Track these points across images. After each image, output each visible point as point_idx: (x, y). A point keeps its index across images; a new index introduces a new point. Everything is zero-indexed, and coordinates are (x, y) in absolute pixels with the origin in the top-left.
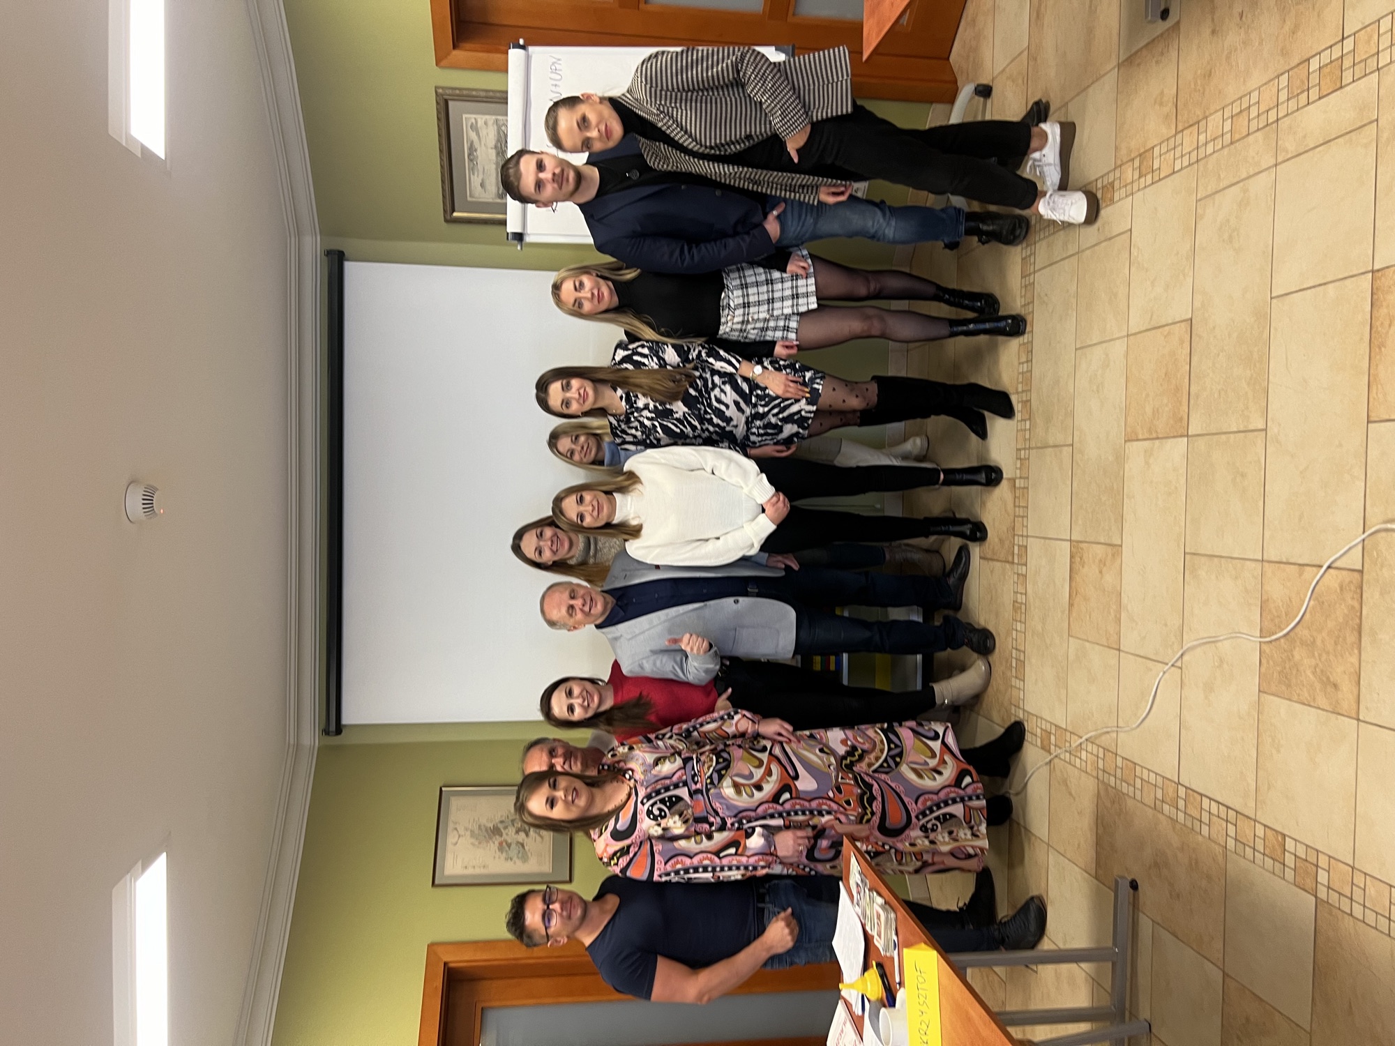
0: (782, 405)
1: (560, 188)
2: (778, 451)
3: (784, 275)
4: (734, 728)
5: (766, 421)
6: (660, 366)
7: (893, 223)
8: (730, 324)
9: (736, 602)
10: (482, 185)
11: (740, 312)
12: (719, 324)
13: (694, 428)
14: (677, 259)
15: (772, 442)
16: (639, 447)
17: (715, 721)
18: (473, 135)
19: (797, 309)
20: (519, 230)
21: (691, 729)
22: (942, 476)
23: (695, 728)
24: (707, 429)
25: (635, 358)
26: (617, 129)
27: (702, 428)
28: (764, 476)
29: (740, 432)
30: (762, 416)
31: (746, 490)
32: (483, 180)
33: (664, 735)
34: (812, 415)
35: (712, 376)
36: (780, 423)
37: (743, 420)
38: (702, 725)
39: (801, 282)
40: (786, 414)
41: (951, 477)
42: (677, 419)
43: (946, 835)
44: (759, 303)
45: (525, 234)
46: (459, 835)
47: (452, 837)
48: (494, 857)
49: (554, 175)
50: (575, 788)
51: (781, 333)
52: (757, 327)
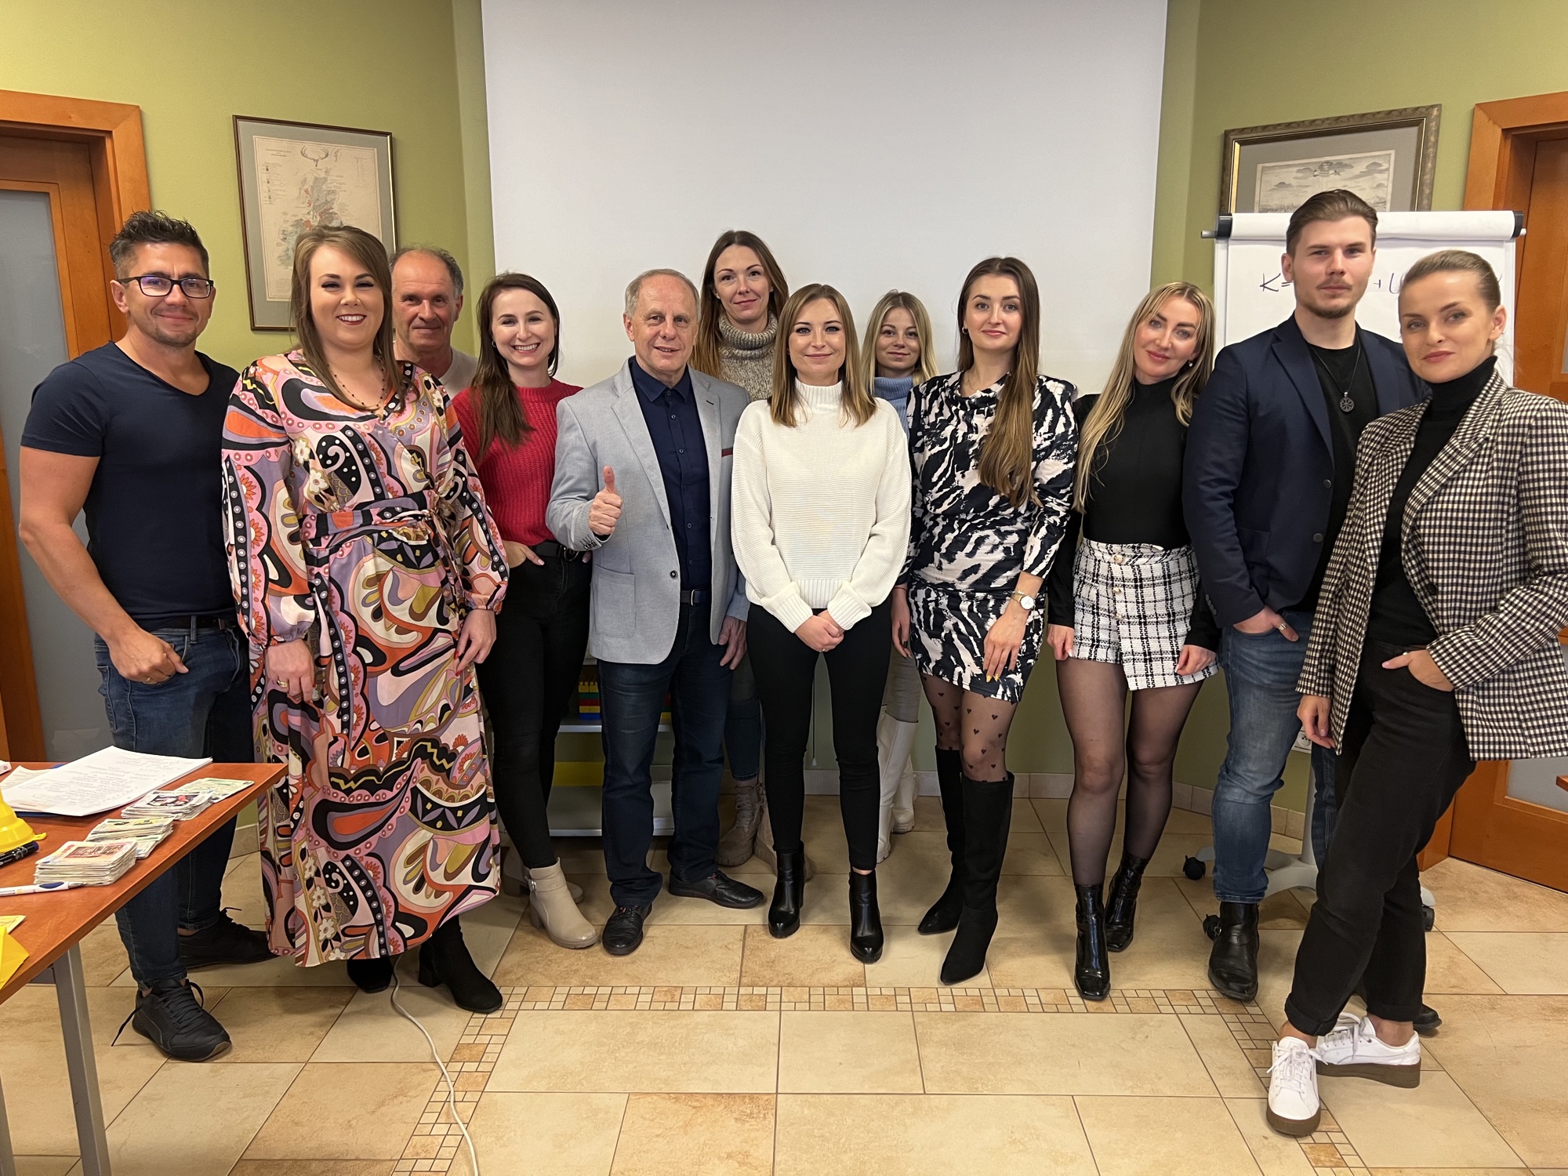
0: (971, 638)
1: (1319, 288)
2: (900, 630)
3: (1181, 641)
4: (478, 571)
5: (948, 613)
6: (1036, 452)
7: (1251, 800)
8: (1107, 557)
9: (673, 575)
10: (1282, 185)
11: (1129, 573)
12: (1109, 540)
13: (938, 503)
14: (1212, 474)
15: (915, 621)
16: (911, 420)
17: (489, 542)
18: (1361, 167)
19: (1128, 661)
20: (1235, 231)
21: (475, 506)
22: (864, 872)
23: (476, 512)
24: (937, 524)
25: (1050, 412)
26: (1444, 371)
27: (938, 516)
28: (869, 613)
29: (931, 573)
30: (954, 607)
31: (847, 586)
32: (1289, 185)
33: (463, 463)
34: (956, 683)
35: (1019, 532)
36: (943, 634)
37: (950, 579)
38: (482, 522)
39: (1169, 665)
40: (957, 642)
41: (865, 885)
42: (953, 476)
43: (323, 901)
44: (1140, 602)
45: (1230, 242)
46: (317, 161)
47: (313, 149)
48: (285, 213)
49: (1342, 273)
50: (365, 316)
51: (1090, 636)
52: (1101, 598)
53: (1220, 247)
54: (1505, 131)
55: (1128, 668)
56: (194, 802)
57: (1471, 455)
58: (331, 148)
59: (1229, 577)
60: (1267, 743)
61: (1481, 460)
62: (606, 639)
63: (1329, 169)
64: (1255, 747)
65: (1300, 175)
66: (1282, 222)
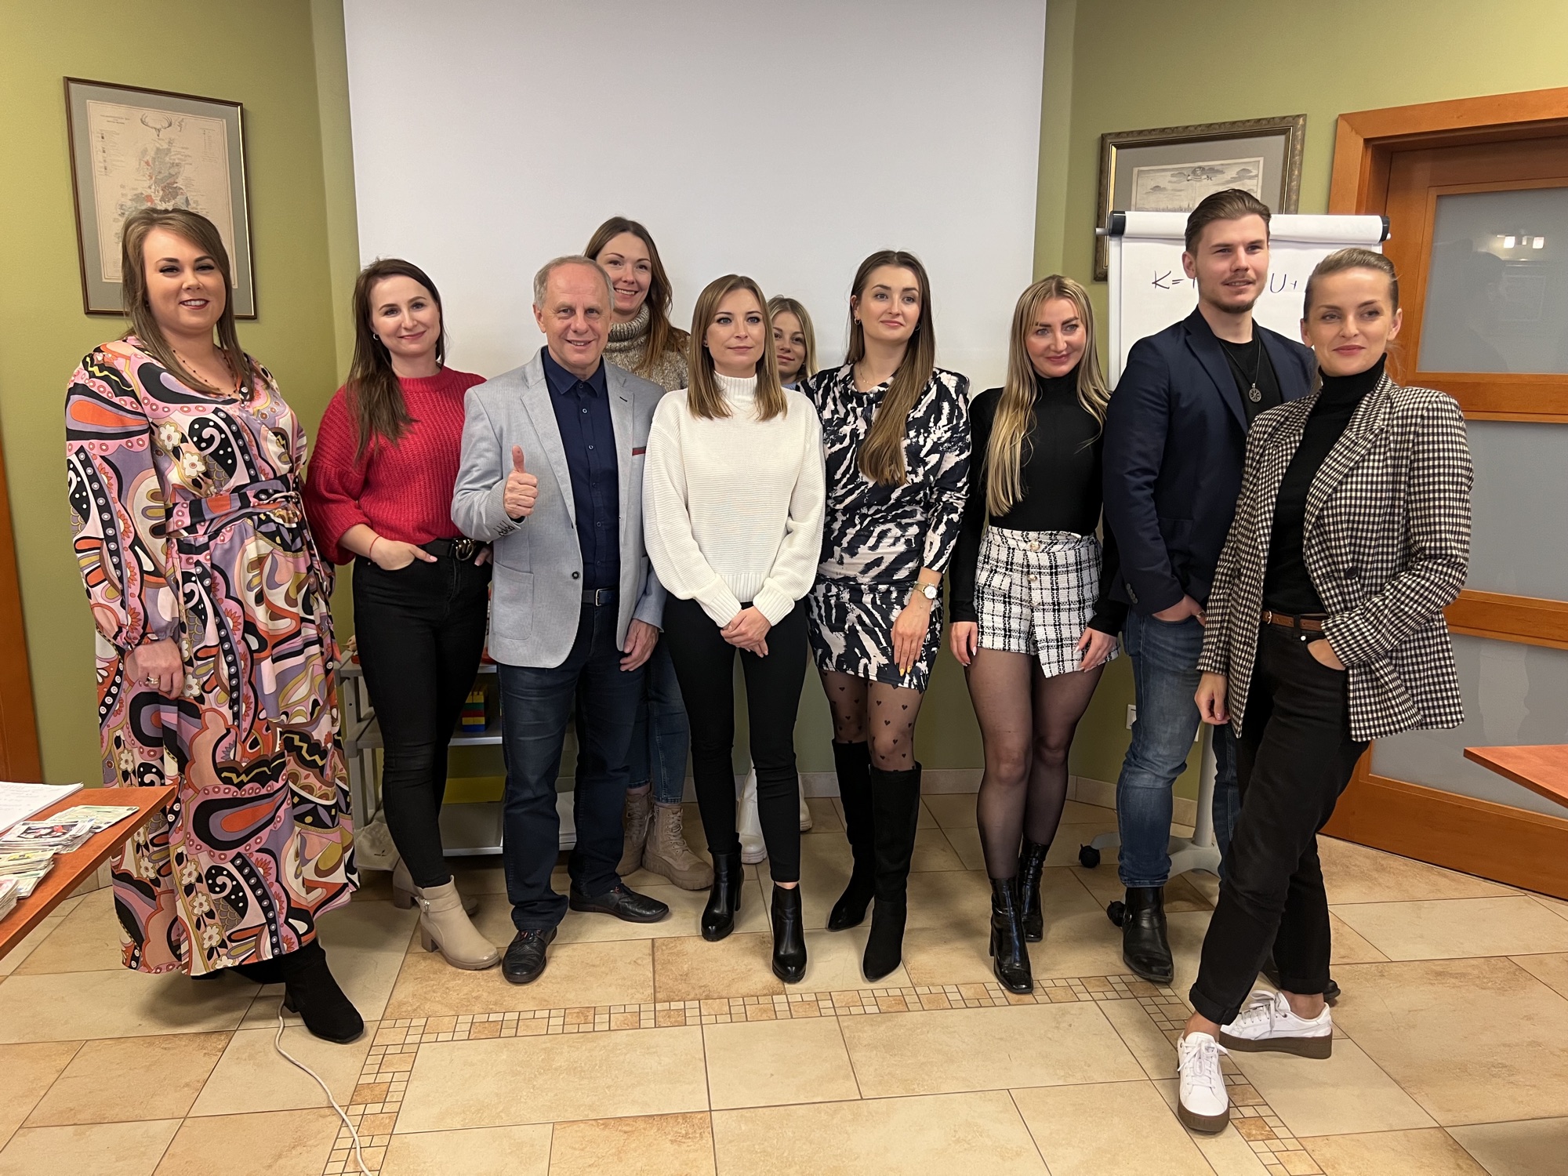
0: (876, 629)
1: (1225, 284)
5: (851, 606)
8: (1022, 545)
9: (575, 575)
10: (1156, 187)
11: (1045, 560)
12: (1025, 528)
13: (840, 499)
14: (1137, 464)
18: (1232, 173)
19: (1042, 648)
20: (1128, 229)
22: (788, 886)
24: (836, 519)
25: (946, 405)
27: (837, 511)
29: (830, 568)
30: (856, 601)
32: (1165, 189)
34: (862, 675)
35: (919, 523)
36: (846, 626)
37: (851, 573)
40: (862, 634)
42: (856, 472)
43: (206, 908)
44: (1055, 589)
45: (1123, 239)
46: (159, 130)
47: (155, 116)
48: (123, 187)
49: (1247, 269)
50: (207, 302)
51: (1002, 626)
52: (1013, 587)
53: (1113, 246)
54: (1365, 140)
55: (1043, 656)
56: (74, 832)
57: (1369, 446)
58: (176, 117)
59: (1152, 565)
60: (1178, 726)
61: (1377, 450)
62: (501, 639)
63: (1203, 174)
64: (1166, 732)
65: (1174, 179)
66: (1179, 222)
